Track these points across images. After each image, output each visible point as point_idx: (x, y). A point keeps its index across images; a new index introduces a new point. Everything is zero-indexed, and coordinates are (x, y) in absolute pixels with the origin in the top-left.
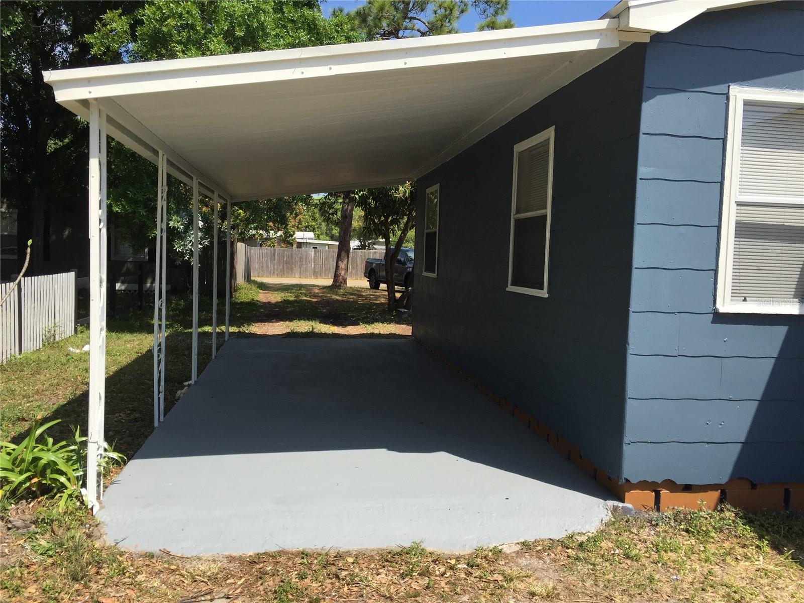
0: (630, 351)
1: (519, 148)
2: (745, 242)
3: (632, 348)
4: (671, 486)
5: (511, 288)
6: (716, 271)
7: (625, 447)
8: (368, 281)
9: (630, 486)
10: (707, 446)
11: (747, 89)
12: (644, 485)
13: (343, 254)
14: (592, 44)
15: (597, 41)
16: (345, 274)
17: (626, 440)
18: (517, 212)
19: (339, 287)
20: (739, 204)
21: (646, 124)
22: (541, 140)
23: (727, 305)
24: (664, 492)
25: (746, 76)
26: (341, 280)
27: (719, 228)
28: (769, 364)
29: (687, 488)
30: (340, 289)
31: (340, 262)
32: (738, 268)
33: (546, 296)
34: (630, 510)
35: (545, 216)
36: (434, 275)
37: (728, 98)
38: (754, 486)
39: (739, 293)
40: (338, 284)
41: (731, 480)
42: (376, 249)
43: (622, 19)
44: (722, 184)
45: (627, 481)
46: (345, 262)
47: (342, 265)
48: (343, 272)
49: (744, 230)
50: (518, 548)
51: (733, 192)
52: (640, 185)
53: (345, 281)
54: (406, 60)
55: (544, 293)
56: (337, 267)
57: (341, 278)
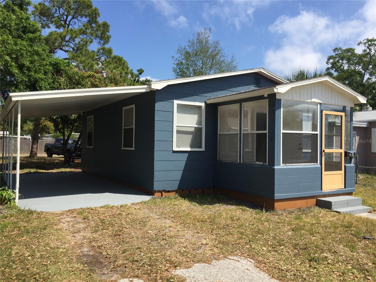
0: (155, 160)
1: (124, 108)
2: (179, 135)
3: (155, 159)
4: (165, 191)
5: (123, 148)
6: (173, 141)
7: (154, 182)
8: (46, 154)
9: (156, 192)
10: (172, 181)
11: (177, 101)
12: (159, 191)
13: (35, 141)
14: (144, 91)
15: (145, 90)
16: (36, 151)
17: (154, 181)
18: (124, 126)
19: (33, 156)
20: (177, 126)
21: (156, 108)
22: (132, 107)
23: (175, 149)
24: (163, 193)
25: (178, 98)
26: (34, 153)
27: (173, 131)
28: (185, 162)
29: (168, 192)
30: (34, 157)
31: (34, 145)
32: (177, 141)
33: (134, 149)
34: (156, 197)
35: (133, 128)
36: (92, 147)
37: (173, 103)
38: (183, 190)
39: (178, 146)
40: (33, 155)
41: (178, 189)
42: (44, 139)
43: (150, 86)
44: (173, 122)
45: (155, 190)
46: (36, 145)
47: (35, 147)
48: (35, 150)
49: (178, 132)
50: (131, 204)
51: (175, 124)
52: (155, 122)
53: (36, 154)
54: (102, 93)
55: (133, 149)
56: (32, 147)
57: (34, 152)
